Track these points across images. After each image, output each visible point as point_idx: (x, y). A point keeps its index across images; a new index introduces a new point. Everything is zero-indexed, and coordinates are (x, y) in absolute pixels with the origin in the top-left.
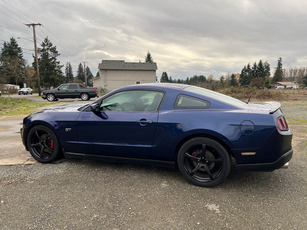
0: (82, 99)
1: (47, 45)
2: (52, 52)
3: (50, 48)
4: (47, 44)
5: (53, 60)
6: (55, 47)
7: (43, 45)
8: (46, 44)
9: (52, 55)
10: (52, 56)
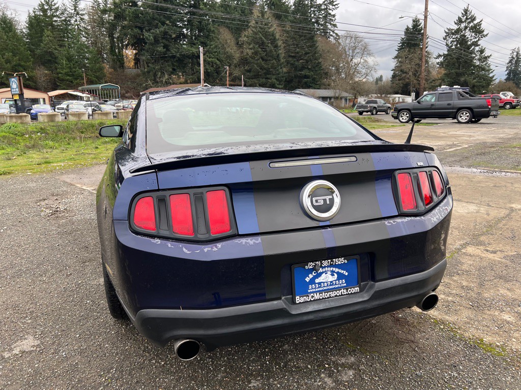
0: (458, 120)
1: (465, 21)
2: (473, 32)
3: (472, 24)
4: (467, 19)
5: (473, 47)
6: (481, 21)
7: (460, 21)
8: (464, 19)
9: (473, 38)
10: (471, 40)
